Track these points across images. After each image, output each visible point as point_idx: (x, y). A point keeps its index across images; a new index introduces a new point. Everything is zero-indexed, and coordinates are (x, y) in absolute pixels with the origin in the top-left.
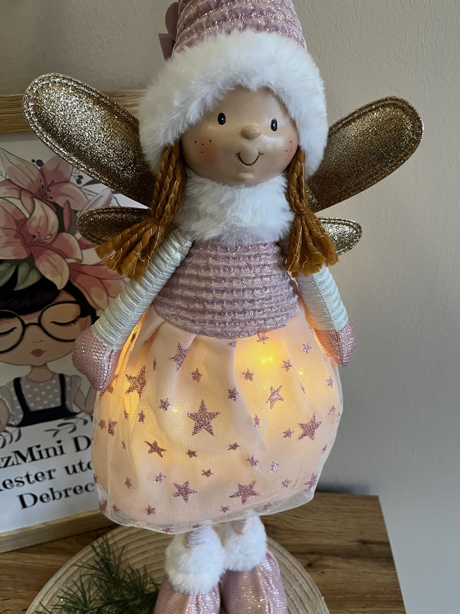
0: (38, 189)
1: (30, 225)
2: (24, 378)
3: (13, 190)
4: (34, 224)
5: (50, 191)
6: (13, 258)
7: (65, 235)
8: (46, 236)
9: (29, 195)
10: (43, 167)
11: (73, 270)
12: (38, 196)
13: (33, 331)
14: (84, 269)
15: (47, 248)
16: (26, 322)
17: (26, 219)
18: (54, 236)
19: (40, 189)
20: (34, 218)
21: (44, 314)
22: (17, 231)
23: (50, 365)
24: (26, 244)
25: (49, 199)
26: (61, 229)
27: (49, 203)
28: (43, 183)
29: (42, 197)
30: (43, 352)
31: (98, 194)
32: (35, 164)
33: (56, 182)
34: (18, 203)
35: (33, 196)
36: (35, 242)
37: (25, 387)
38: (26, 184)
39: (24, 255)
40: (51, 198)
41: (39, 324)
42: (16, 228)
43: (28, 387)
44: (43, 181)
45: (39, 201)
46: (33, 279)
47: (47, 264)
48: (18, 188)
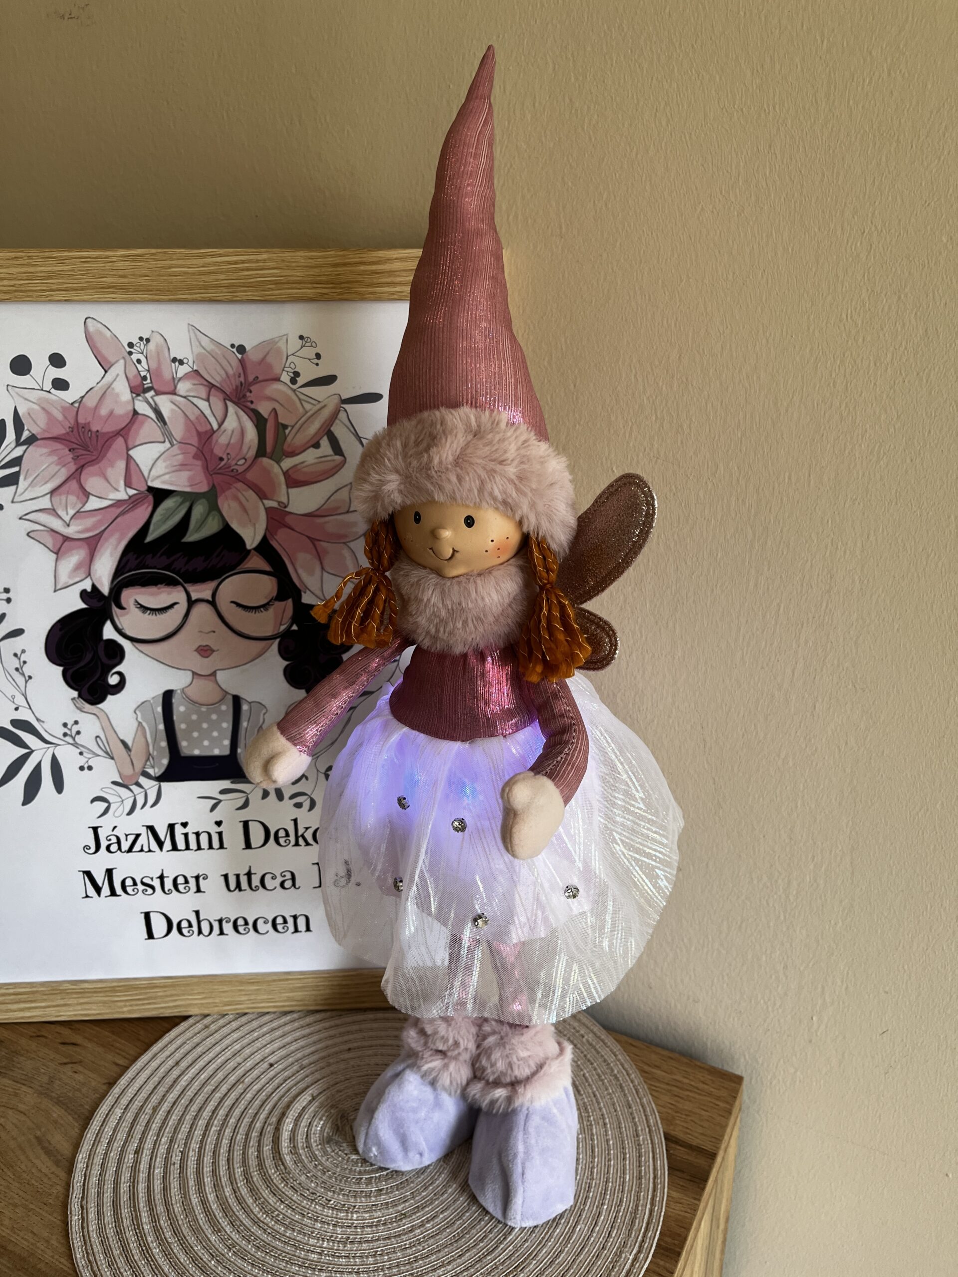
0: (234, 387)
1: (217, 441)
2: (179, 691)
3: (201, 386)
4: (223, 440)
5: (251, 392)
6: (188, 489)
7: (265, 461)
8: (238, 461)
9: (221, 396)
10: (245, 356)
11: (272, 518)
12: (234, 399)
13: (202, 611)
14: (289, 520)
15: (238, 479)
16: (194, 596)
17: (214, 432)
18: (249, 462)
19: (237, 387)
20: (225, 431)
21: (221, 587)
22: (198, 448)
23: (220, 676)
24: (208, 470)
25: (249, 404)
26: (261, 451)
27: (246, 410)
28: (242, 379)
29: (239, 399)
30: (213, 651)
31: (319, 402)
32: (234, 350)
33: (260, 378)
34: (203, 405)
35: (227, 397)
36: (221, 468)
37: (179, 708)
38: (218, 378)
39: (203, 488)
40: (252, 402)
41: (213, 603)
42: (196, 445)
43: (182, 709)
44: (242, 375)
45: (234, 405)
46: (212, 527)
47: (234, 505)
48: (205, 383)
